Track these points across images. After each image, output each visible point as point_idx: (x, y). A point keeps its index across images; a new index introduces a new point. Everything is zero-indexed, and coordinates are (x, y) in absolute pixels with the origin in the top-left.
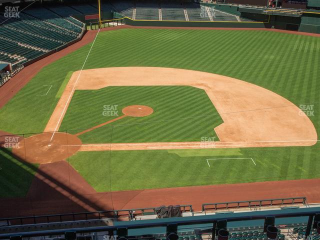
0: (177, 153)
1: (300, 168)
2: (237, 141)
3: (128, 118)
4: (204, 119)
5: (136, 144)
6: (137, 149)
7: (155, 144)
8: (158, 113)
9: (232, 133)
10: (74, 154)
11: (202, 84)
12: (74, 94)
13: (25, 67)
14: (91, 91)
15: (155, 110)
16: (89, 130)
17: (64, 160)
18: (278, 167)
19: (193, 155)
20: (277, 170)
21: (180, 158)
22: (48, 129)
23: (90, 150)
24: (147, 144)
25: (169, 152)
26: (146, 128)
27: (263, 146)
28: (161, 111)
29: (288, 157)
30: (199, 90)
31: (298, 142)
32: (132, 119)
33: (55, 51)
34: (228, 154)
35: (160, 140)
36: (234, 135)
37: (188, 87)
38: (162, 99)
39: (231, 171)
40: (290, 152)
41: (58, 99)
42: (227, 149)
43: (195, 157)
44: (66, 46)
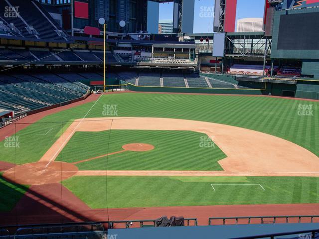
0: (179, 179)
1: (314, 194)
2: (243, 171)
3: (128, 152)
4: (207, 154)
5: (136, 171)
6: (137, 175)
8: (158, 149)
9: (237, 165)
10: (69, 178)
11: (203, 130)
12: (75, 134)
13: (28, 115)
14: (91, 132)
15: (156, 147)
16: (86, 160)
18: (290, 193)
19: (197, 181)
20: (288, 194)
21: (182, 183)
22: (43, 159)
23: (87, 175)
24: (147, 171)
25: (171, 178)
26: (147, 160)
27: (271, 175)
28: (162, 148)
29: (299, 185)
32: (133, 153)
33: (59, 106)
35: (161, 169)
36: (239, 167)
37: (189, 131)
38: (163, 139)
39: (238, 194)
40: (301, 180)
41: (58, 138)
42: (232, 177)
43: (198, 182)
44: (70, 103)
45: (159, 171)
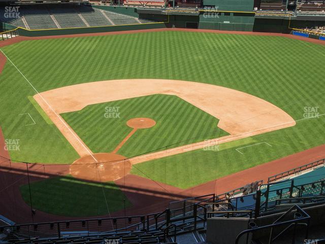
1: (301, 142)
2: (243, 132)
3: (139, 132)
4: (202, 120)
5: (172, 150)
7: (186, 146)
8: (160, 121)
9: (234, 127)
10: (131, 168)
11: (168, 91)
12: (63, 118)
14: (76, 113)
15: (153, 118)
16: (119, 147)
17: (128, 173)
18: (288, 145)
23: (140, 162)
24: (181, 148)
26: (166, 136)
27: (264, 132)
29: (287, 136)
30: (172, 96)
31: (284, 125)
32: (145, 131)
34: (246, 142)
35: (187, 143)
36: (236, 128)
37: (160, 95)
38: (150, 110)
39: (260, 154)
40: (285, 132)
41: (54, 126)
42: (242, 139)
43: (226, 150)
45: (189, 146)
